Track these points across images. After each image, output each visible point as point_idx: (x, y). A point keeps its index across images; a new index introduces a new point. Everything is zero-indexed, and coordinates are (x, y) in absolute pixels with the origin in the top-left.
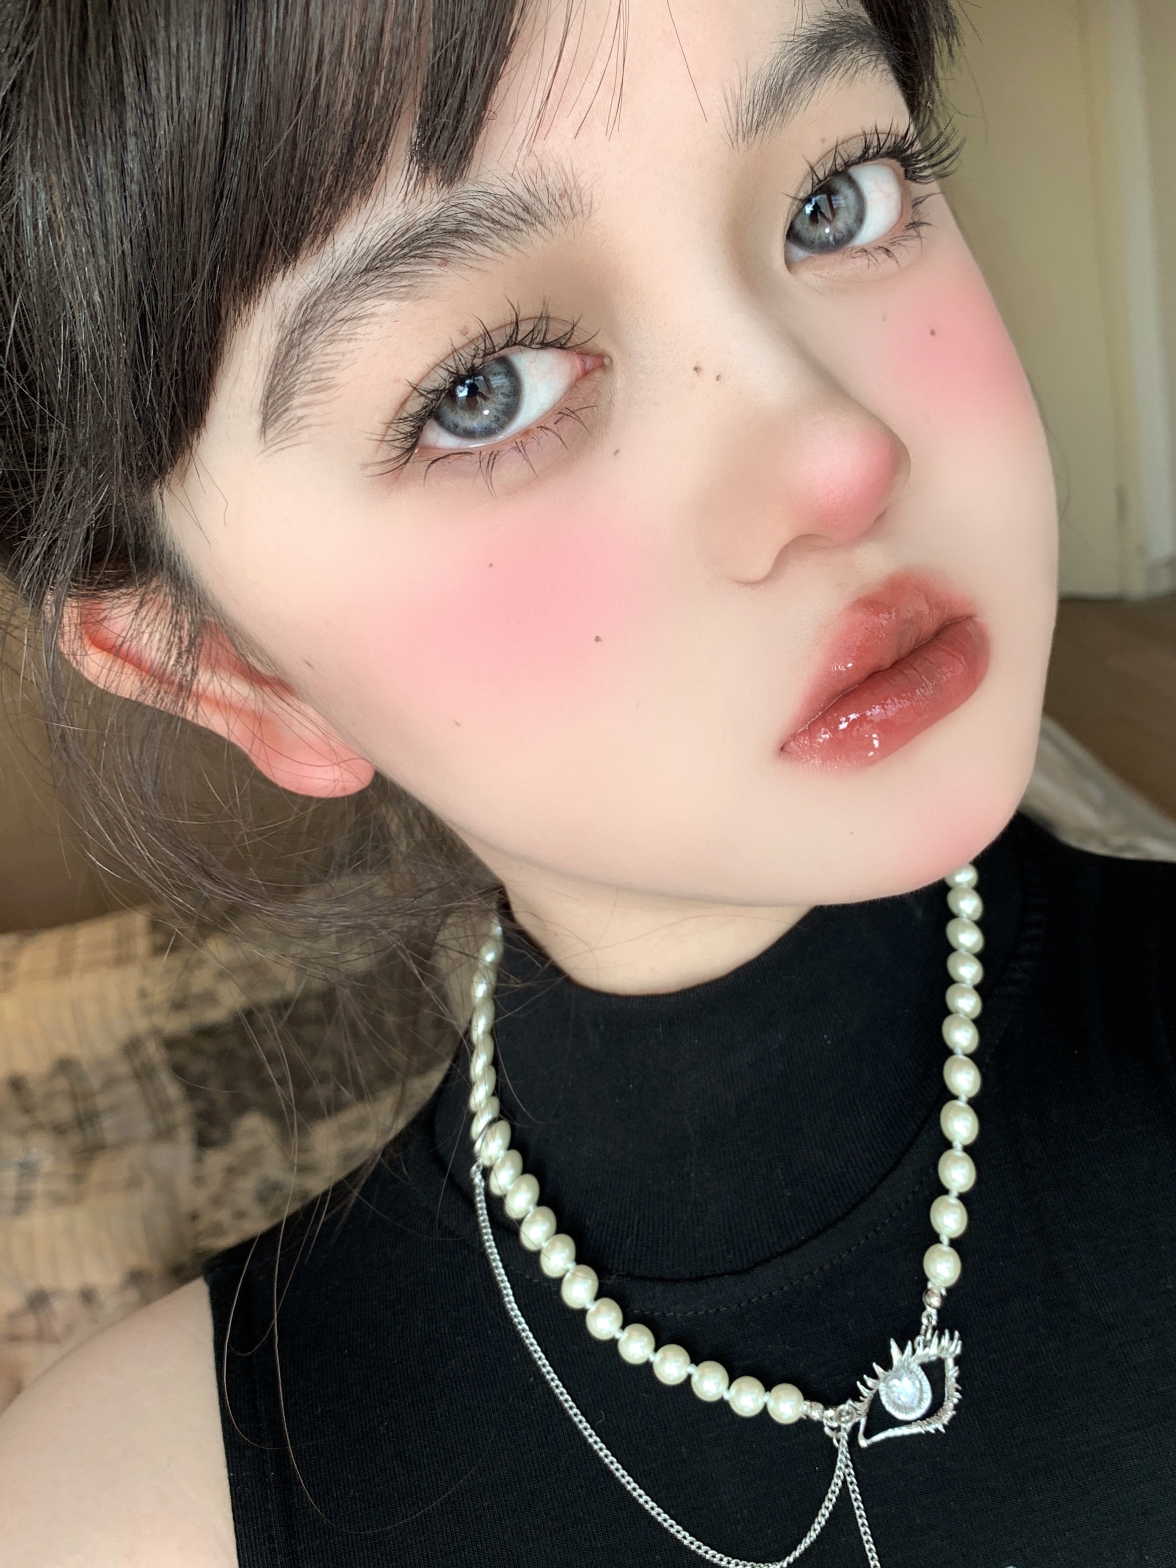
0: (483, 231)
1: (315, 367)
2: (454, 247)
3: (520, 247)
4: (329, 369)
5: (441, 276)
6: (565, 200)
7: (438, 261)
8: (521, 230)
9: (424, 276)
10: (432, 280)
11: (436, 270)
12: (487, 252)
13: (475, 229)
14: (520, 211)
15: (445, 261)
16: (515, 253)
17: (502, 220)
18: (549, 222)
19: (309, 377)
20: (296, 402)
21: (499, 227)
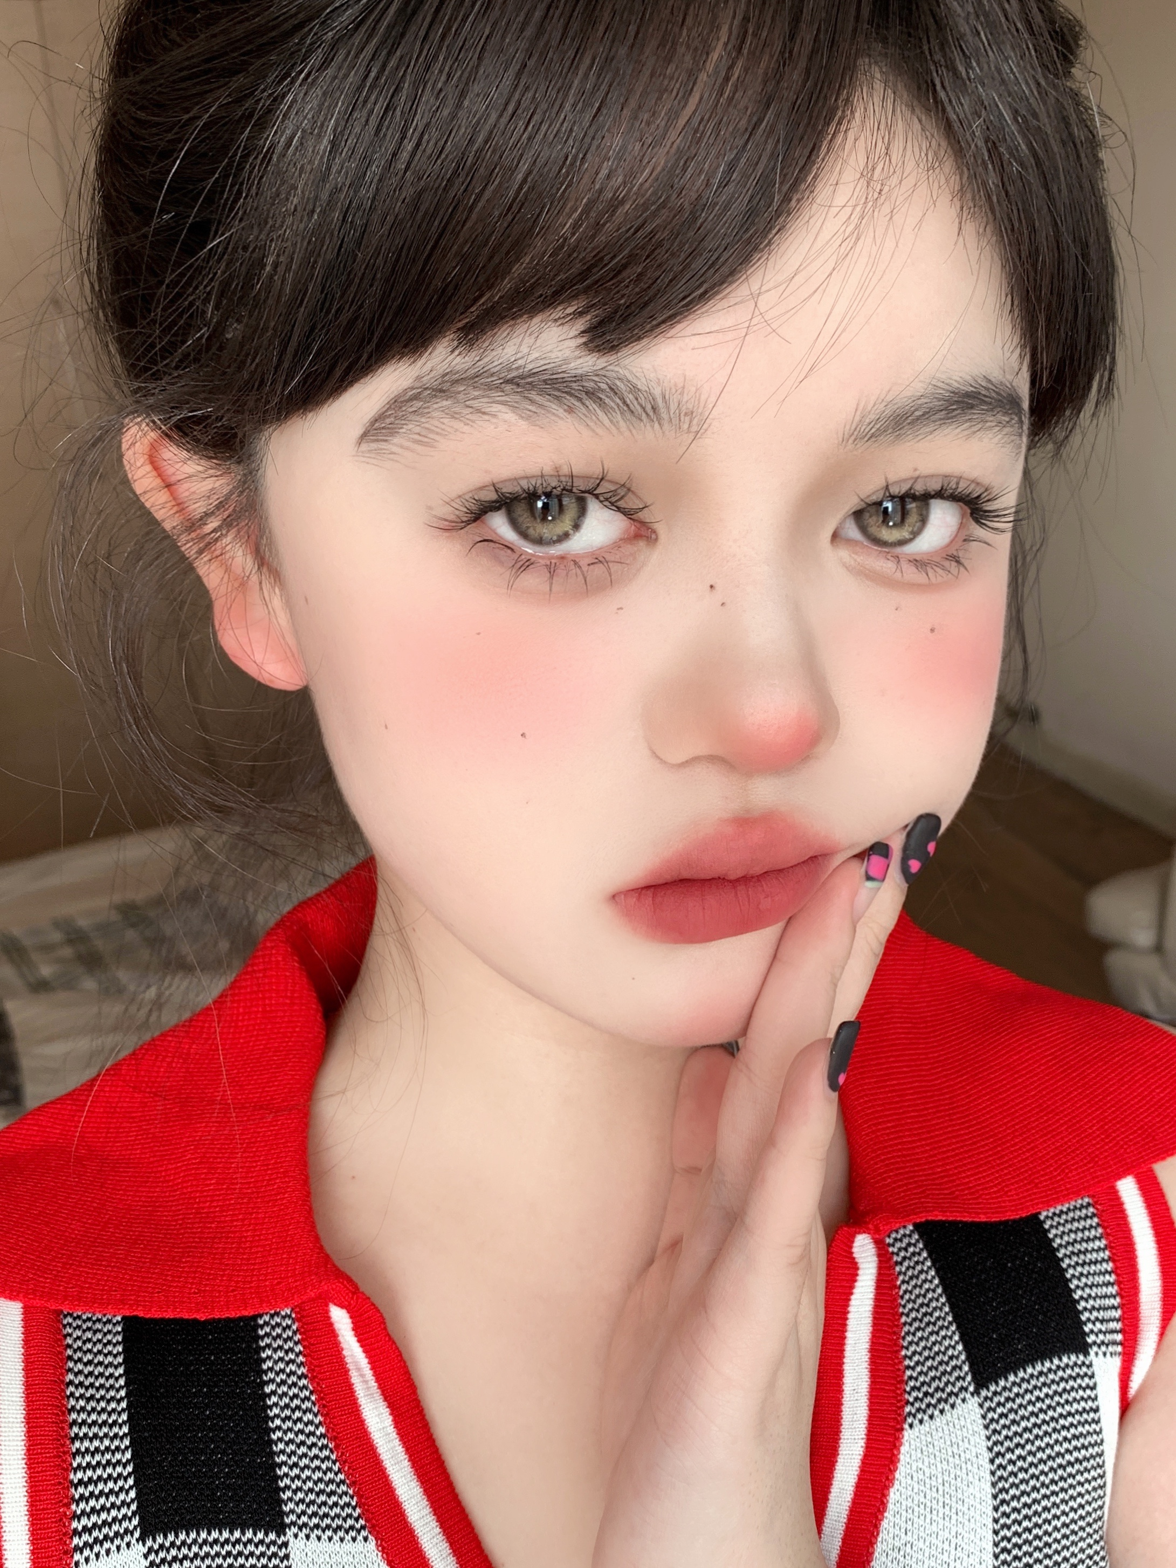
0: (612, 404)
1: (427, 425)
2: (583, 404)
3: (634, 431)
4: (437, 433)
5: (562, 419)
6: (687, 419)
7: (566, 407)
8: (641, 420)
9: (549, 412)
10: (553, 418)
11: (561, 412)
12: (606, 422)
13: (607, 400)
14: (649, 408)
15: (570, 410)
16: (627, 433)
17: (631, 406)
18: (666, 426)
19: (417, 429)
20: (396, 440)
21: (625, 408)
